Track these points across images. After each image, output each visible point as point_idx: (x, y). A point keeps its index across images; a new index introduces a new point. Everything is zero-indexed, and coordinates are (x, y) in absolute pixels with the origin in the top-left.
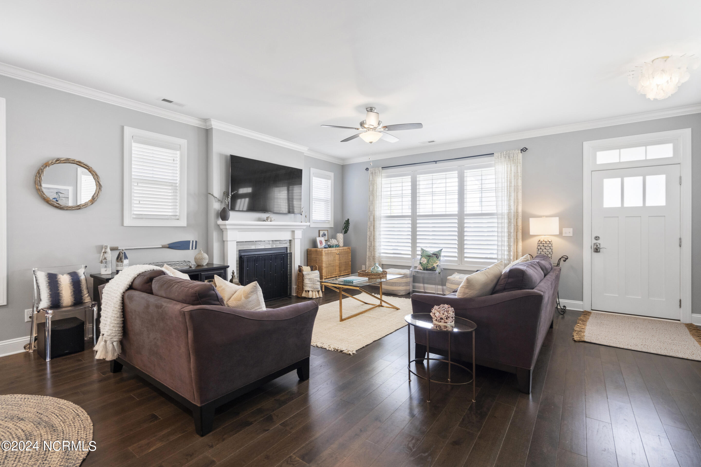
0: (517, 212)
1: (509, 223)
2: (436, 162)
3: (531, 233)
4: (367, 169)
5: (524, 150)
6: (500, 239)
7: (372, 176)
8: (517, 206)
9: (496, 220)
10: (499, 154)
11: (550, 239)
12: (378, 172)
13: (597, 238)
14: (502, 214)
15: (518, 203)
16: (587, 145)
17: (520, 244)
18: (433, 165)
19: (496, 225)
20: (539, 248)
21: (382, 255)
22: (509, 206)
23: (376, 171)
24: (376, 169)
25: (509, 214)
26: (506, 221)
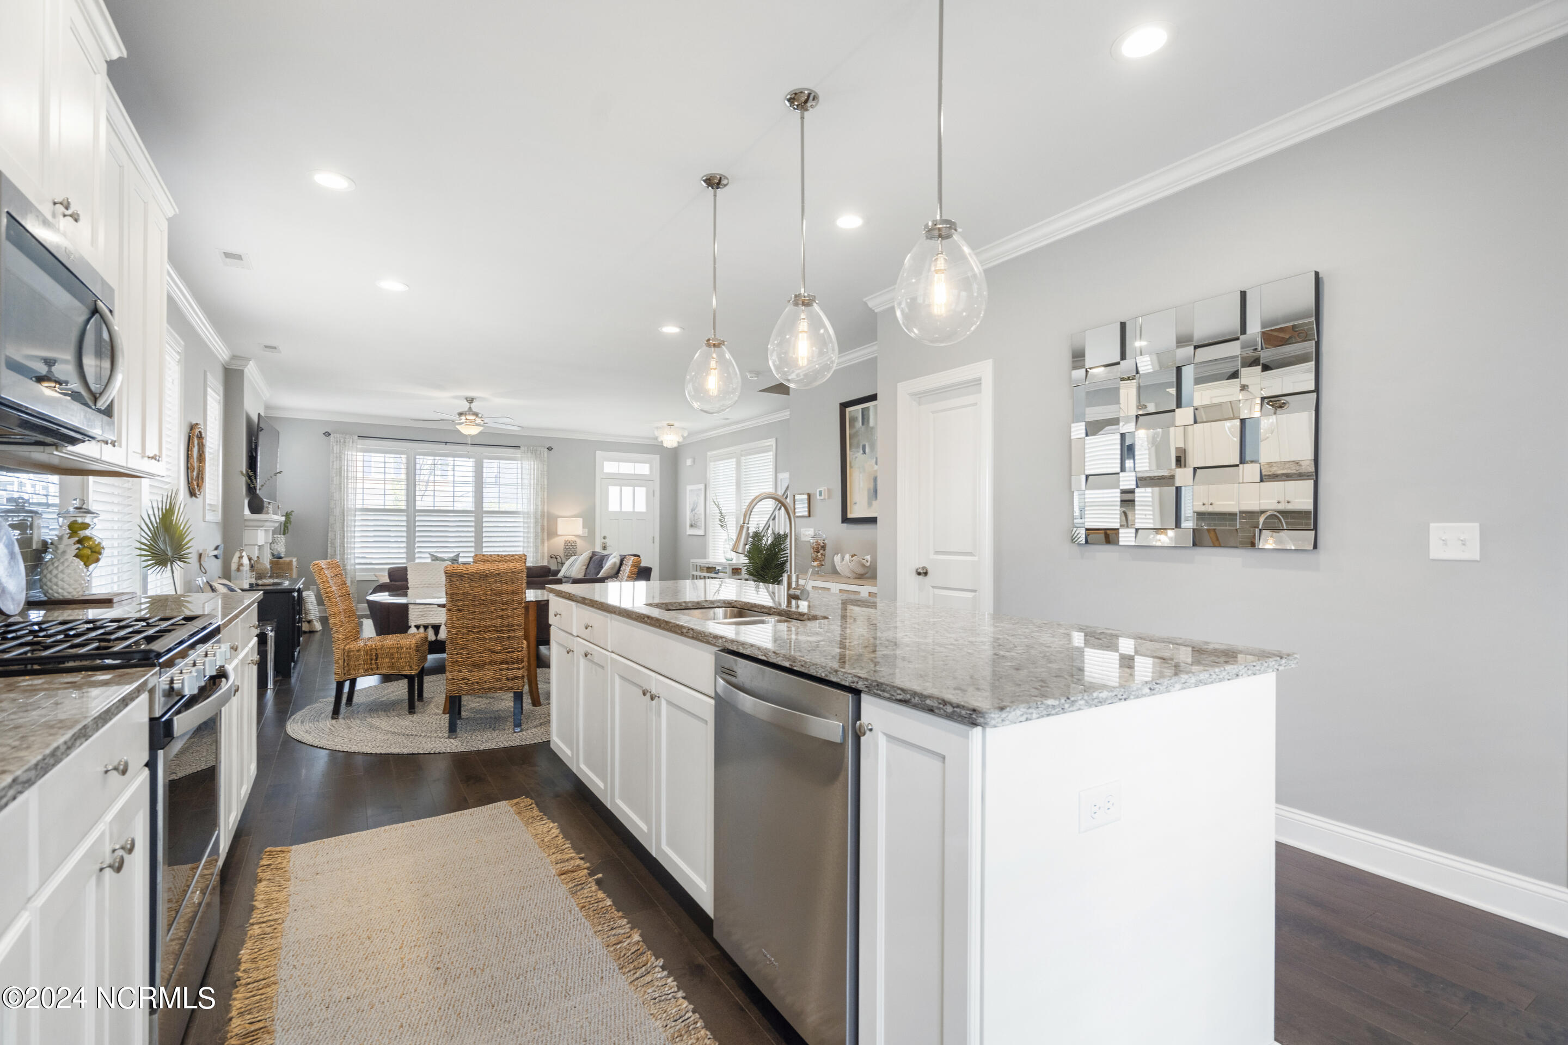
0: (544, 512)
1: (536, 522)
2: (446, 443)
3: (559, 533)
4: (327, 434)
5: (550, 449)
6: (526, 540)
7: (338, 446)
8: (544, 505)
9: (521, 520)
10: (526, 449)
11: (574, 539)
12: (351, 441)
13: (604, 538)
14: (528, 513)
15: (544, 502)
16: (598, 454)
17: (546, 544)
18: (443, 446)
19: (521, 524)
20: (567, 547)
21: (357, 567)
22: (536, 505)
23: (347, 440)
24: (347, 437)
25: (536, 512)
26: (532, 520)
